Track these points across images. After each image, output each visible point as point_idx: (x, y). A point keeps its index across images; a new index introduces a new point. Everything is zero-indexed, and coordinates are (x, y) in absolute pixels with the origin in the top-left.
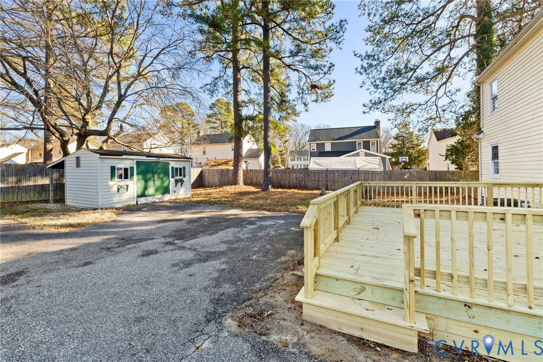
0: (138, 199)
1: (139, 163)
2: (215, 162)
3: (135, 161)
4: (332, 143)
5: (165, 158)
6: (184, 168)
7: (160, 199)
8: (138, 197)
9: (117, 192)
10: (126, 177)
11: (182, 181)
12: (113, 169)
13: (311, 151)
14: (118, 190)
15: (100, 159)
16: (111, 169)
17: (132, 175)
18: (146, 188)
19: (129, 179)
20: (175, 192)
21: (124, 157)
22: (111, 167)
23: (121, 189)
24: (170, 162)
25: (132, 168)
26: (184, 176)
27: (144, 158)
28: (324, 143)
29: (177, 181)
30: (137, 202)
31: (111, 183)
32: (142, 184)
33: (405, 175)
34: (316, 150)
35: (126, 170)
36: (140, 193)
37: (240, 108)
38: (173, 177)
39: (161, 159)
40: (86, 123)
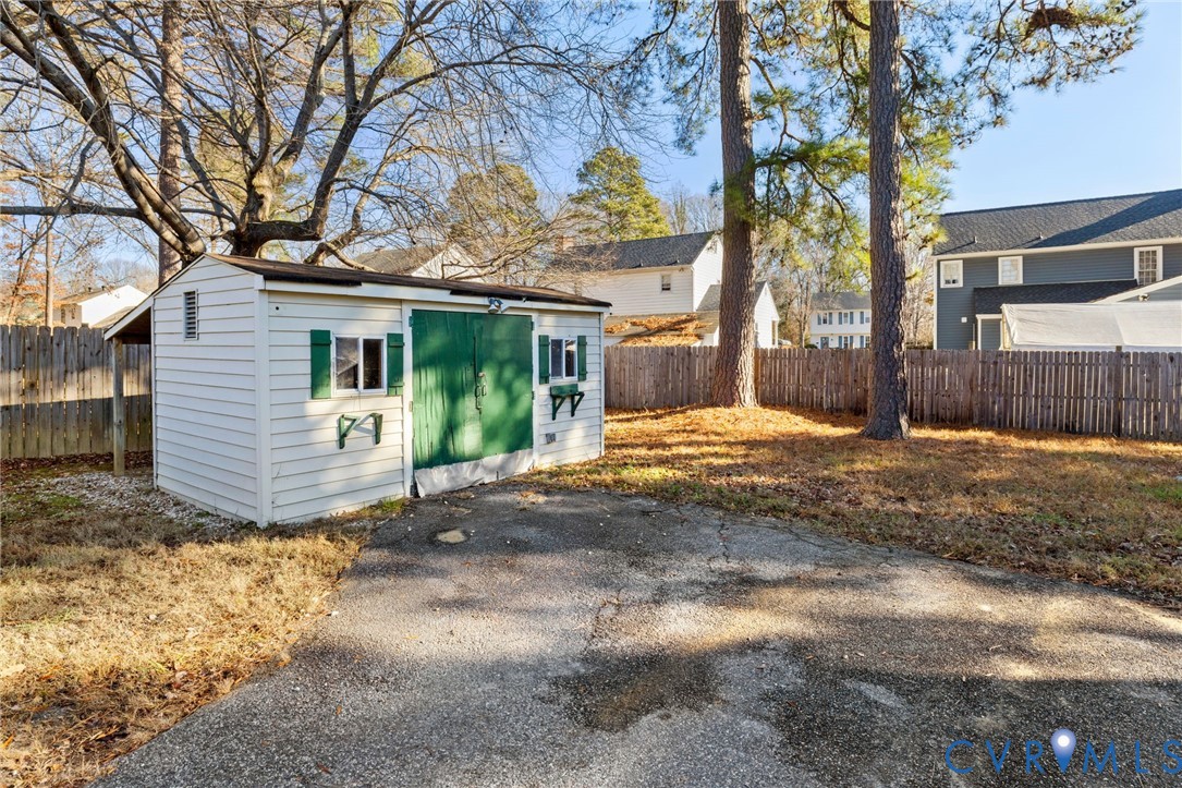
0: (419, 473)
1: (421, 320)
3: (408, 311)
4: (1026, 258)
5: (519, 298)
6: (583, 341)
7: (502, 468)
8: (417, 466)
9: (335, 445)
10: (373, 382)
11: (574, 396)
12: (320, 341)
13: (942, 287)
14: (343, 436)
15: (265, 297)
16: (313, 345)
17: (397, 373)
18: (451, 428)
19: (384, 390)
20: (551, 438)
21: (366, 289)
22: (314, 333)
23: (353, 434)
24: (535, 316)
25: (396, 341)
26: (583, 376)
27: (444, 296)
28: (995, 259)
29: (557, 397)
30: (414, 487)
31: (316, 407)
32: (437, 405)
34: (960, 284)
35: (372, 348)
36: (426, 452)
37: (746, 124)
38: (544, 379)
39: (506, 304)
40: (255, 200)
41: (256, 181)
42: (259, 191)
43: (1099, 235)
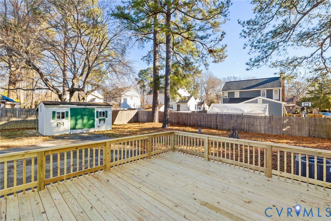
0: (71, 130)
1: (72, 109)
2: (148, 106)
3: (69, 108)
4: (240, 92)
5: (91, 106)
6: (106, 112)
7: (87, 131)
8: (71, 129)
9: (56, 126)
10: (63, 117)
11: (104, 120)
12: (54, 113)
13: (224, 98)
14: (57, 125)
15: (45, 107)
16: (53, 113)
17: (67, 116)
18: (76, 124)
19: (65, 119)
20: (99, 127)
21: (61, 106)
22: (53, 111)
23: (59, 125)
24: (95, 108)
25: (67, 112)
26: (106, 117)
27: (76, 106)
28: (234, 92)
29: (100, 120)
30: (70, 132)
31: (52, 121)
32: (73, 122)
33: (284, 121)
34: (227, 97)
35: (63, 113)
36: (72, 127)
37: (157, 71)
38: (97, 117)
39: (87, 106)
41: (73, 81)
42: (74, 83)
43: (254, 87)
